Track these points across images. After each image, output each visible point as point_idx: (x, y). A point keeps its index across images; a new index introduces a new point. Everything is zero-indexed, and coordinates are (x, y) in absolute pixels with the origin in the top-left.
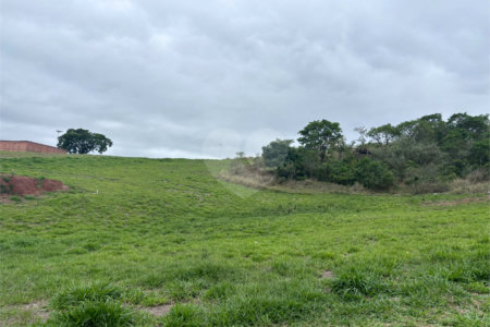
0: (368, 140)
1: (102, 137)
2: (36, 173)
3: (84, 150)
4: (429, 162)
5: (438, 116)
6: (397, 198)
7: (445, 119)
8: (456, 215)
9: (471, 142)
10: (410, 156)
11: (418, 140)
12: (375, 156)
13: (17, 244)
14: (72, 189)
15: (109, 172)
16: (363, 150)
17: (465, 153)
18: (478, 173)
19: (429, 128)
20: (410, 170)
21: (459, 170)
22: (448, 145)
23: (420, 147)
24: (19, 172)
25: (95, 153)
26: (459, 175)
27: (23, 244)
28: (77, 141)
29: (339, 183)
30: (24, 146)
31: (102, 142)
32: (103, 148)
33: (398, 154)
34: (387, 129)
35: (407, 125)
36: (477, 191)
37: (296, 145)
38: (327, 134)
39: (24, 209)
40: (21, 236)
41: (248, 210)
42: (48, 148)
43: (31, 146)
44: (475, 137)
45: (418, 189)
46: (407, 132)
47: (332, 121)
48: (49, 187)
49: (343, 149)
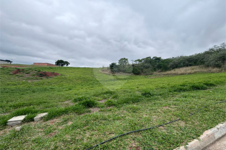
0: (134, 63)
1: (67, 62)
2: (51, 71)
3: (62, 65)
4: (148, 68)
5: (150, 57)
6: (142, 76)
7: (152, 58)
8: (156, 79)
9: (157, 63)
10: (144, 67)
11: (146, 63)
12: (136, 67)
13: (50, 89)
14: (62, 75)
15: (71, 71)
16: (133, 65)
17: (156, 66)
18: (159, 70)
19: (148, 60)
20: (144, 70)
21: (155, 70)
22: (152, 64)
23: (146, 64)
24: (47, 71)
25: (65, 66)
26: (155, 71)
27: (52, 88)
28: (60, 63)
29: (128, 73)
30: (46, 65)
31: (67, 63)
32: (67, 65)
33: (141, 66)
34: (139, 60)
35: (143, 59)
36: (159, 75)
37: (117, 64)
38: (125, 62)
39: (50, 80)
40: (50, 87)
41: (107, 80)
42: (53, 65)
43: (48, 64)
44: (158, 62)
45: (146, 74)
46: (143, 61)
47: (126, 58)
48: (56, 75)
49: (128, 65)
